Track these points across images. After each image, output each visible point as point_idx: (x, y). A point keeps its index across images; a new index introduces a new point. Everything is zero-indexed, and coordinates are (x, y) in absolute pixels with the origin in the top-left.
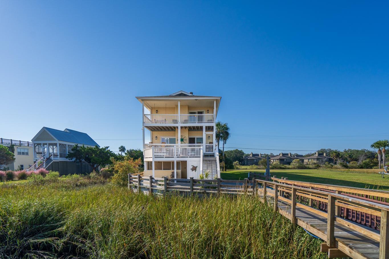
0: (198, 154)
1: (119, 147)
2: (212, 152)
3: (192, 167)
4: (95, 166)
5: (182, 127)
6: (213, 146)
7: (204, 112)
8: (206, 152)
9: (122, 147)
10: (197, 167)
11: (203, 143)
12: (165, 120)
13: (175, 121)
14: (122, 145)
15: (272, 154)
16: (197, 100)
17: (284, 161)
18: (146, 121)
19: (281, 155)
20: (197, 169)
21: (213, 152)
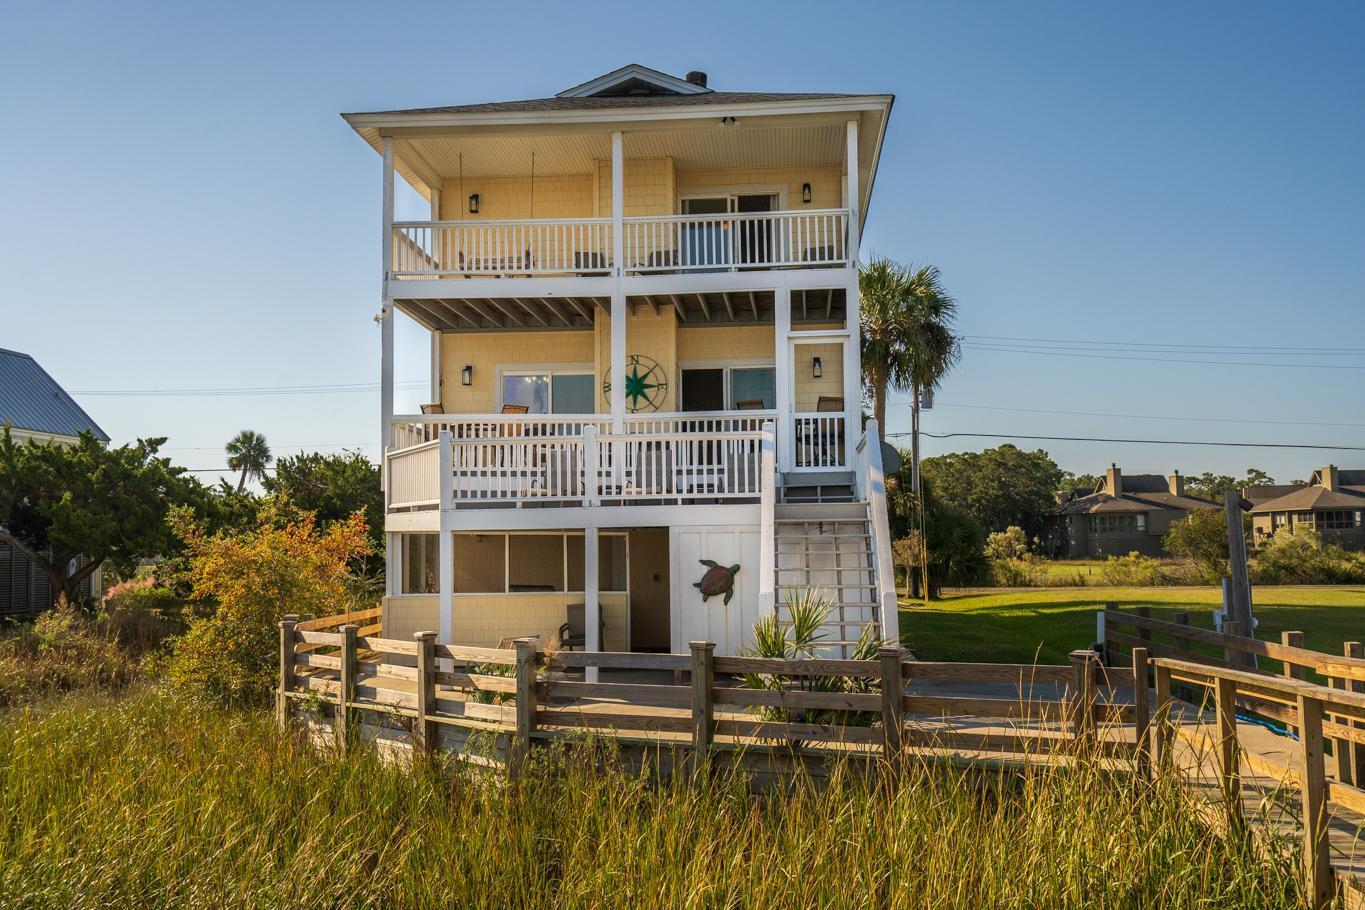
0: (741, 484)
1: (230, 439)
2: (837, 469)
3: (705, 569)
4: (72, 571)
5: (633, 303)
6: (842, 422)
7: (783, 199)
8: (798, 464)
9: (247, 438)
10: (736, 569)
11: (773, 406)
12: (528, 254)
13: (593, 264)
14: (247, 429)
15: (1260, 475)
16: (733, 119)
17: (1351, 524)
18: (403, 269)
19: (1326, 483)
20: (736, 587)
21: (842, 463)
